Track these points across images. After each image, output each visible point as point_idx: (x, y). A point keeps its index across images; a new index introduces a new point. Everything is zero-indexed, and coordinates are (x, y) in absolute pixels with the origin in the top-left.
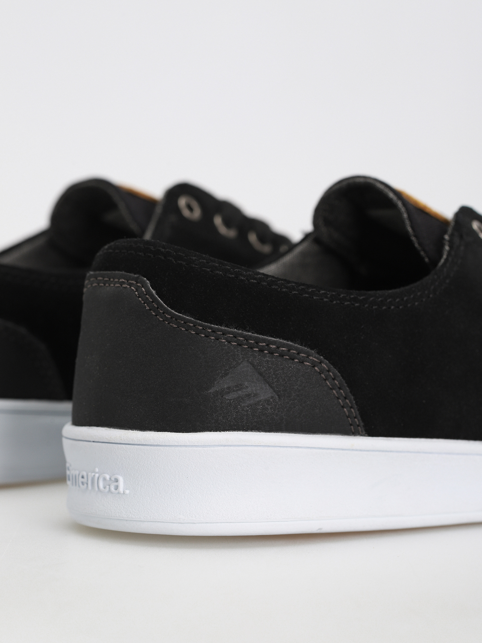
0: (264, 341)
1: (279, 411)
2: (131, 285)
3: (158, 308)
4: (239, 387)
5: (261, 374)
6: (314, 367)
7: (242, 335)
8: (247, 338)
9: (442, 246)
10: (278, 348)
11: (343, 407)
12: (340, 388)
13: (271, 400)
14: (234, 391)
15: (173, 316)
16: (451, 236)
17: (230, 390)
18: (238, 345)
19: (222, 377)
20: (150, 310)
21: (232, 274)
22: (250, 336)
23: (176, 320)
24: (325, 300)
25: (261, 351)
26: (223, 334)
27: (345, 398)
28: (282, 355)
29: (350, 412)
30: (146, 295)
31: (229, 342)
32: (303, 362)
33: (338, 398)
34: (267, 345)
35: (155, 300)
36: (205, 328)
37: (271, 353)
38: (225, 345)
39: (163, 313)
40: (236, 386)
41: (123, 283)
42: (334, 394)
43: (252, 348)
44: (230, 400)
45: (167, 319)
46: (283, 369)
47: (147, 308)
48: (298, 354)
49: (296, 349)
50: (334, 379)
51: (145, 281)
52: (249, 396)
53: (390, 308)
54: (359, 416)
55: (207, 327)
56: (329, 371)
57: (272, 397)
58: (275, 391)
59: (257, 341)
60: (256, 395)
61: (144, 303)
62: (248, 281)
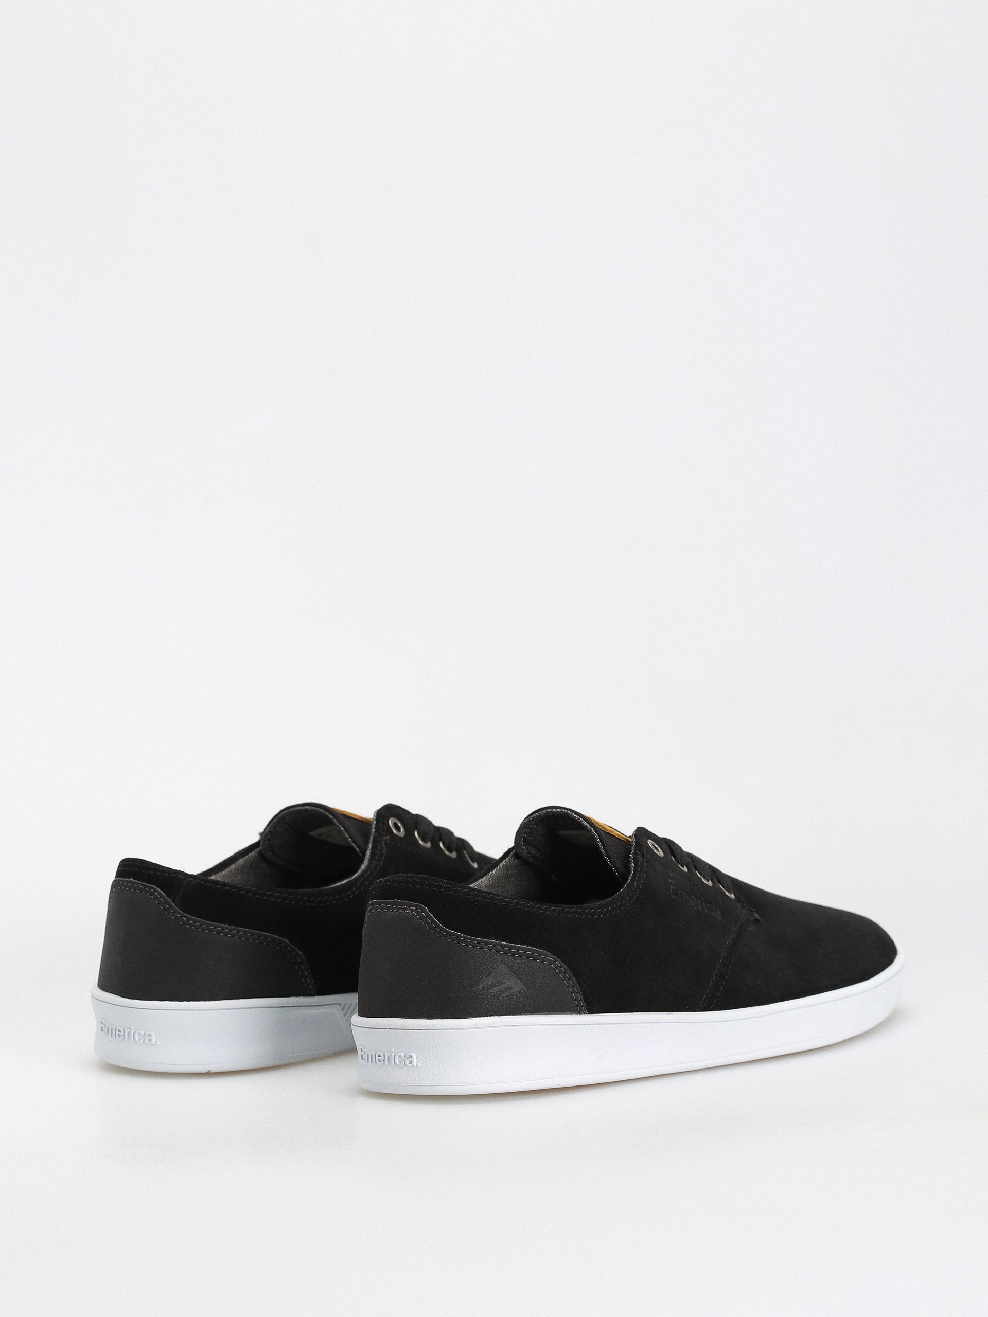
0: (515, 948)
1: (528, 999)
2: (412, 910)
3: (436, 927)
4: (500, 983)
5: (514, 973)
6: (551, 964)
7: (499, 945)
8: (503, 947)
9: (629, 863)
10: (525, 952)
11: (572, 993)
12: (569, 979)
13: (522, 991)
14: (496, 986)
15: (448, 933)
16: (635, 854)
17: (493, 985)
18: (496, 952)
19: (487, 976)
20: (430, 929)
21: (488, 899)
22: (505, 945)
23: (450, 935)
24: (555, 914)
25: (513, 955)
26: (486, 945)
27: (573, 986)
28: (528, 958)
29: (577, 996)
30: (426, 918)
31: (490, 950)
32: (543, 962)
33: (568, 987)
34: (518, 951)
35: (433, 922)
36: (472, 940)
37: (520, 956)
38: (487, 953)
39: (440, 931)
40: (497, 983)
41: (406, 909)
42: (565, 984)
43: (506, 954)
44: (494, 993)
45: (443, 935)
46: (529, 967)
47: (428, 928)
48: (539, 956)
49: (537, 952)
50: (565, 973)
51: (423, 908)
52: (506, 989)
53: (600, 916)
54: (583, 999)
55: (473, 940)
56: (561, 967)
57: (522, 989)
58: (524, 985)
59: (510, 948)
60: (511, 988)
61: (425, 924)
62: (501, 903)
